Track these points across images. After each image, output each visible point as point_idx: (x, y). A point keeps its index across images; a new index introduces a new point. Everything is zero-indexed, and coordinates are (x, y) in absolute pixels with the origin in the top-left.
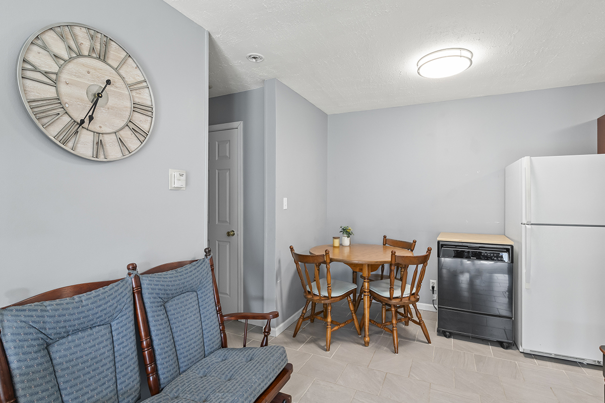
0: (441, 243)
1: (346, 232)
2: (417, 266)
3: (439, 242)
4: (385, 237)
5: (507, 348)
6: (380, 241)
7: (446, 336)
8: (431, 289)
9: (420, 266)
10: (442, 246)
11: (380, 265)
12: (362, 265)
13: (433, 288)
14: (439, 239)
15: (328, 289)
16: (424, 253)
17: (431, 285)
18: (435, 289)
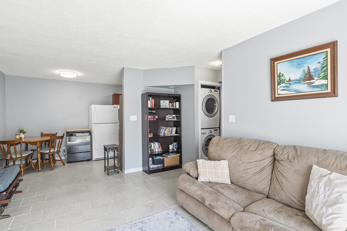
0: (68, 132)
1: (22, 131)
2: (60, 140)
3: (67, 132)
4: (42, 133)
5: (89, 161)
6: (40, 135)
7: (70, 163)
8: (63, 151)
9: (61, 139)
10: (68, 133)
11: (44, 141)
12: (37, 142)
13: (64, 150)
14: (67, 131)
15: (21, 153)
16: (62, 135)
17: (63, 149)
18: (65, 151)
